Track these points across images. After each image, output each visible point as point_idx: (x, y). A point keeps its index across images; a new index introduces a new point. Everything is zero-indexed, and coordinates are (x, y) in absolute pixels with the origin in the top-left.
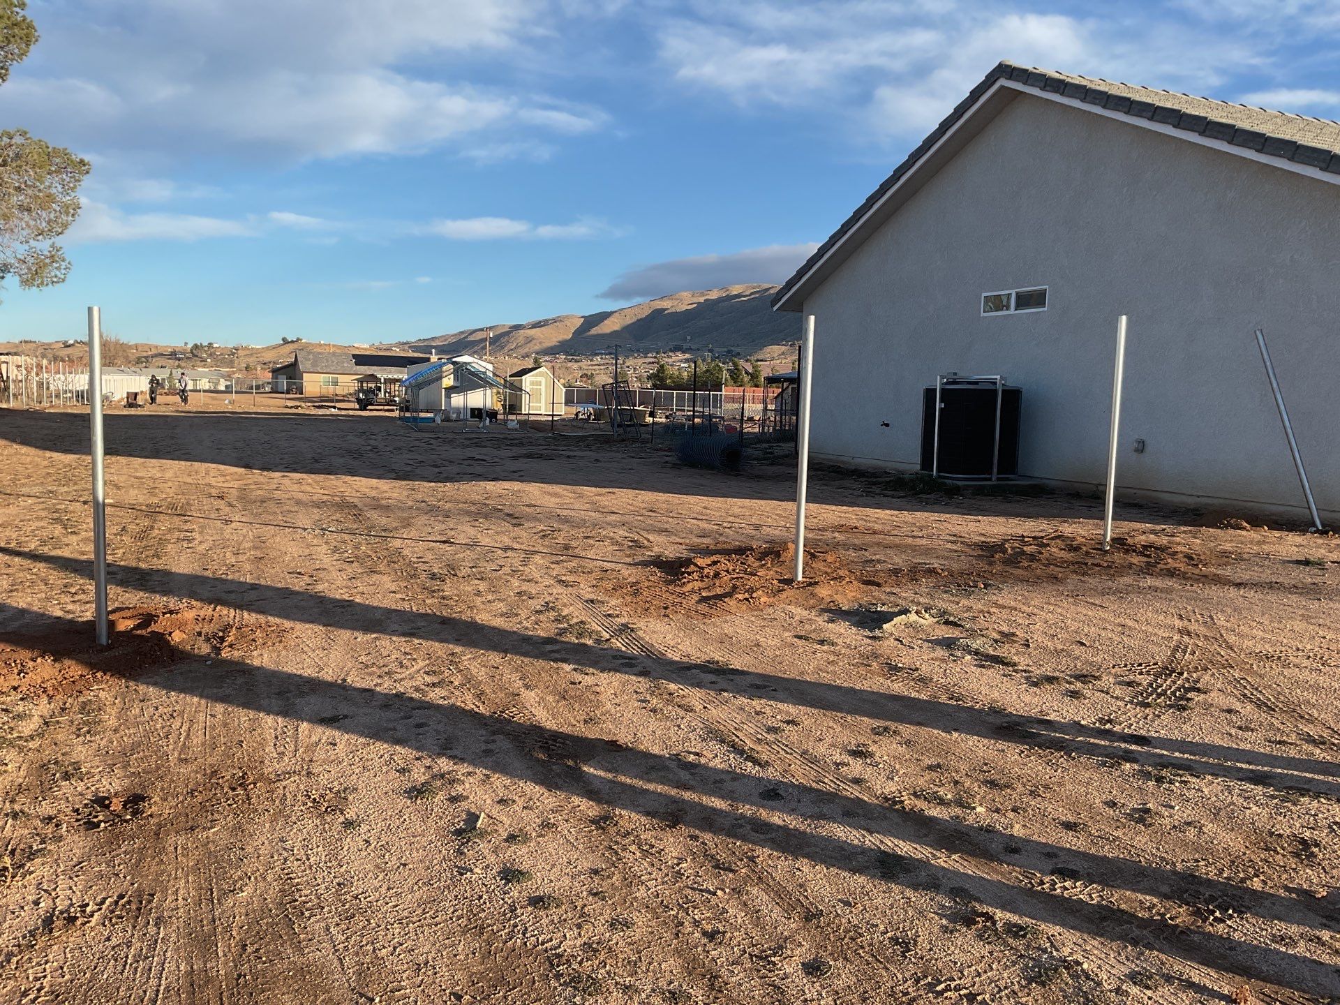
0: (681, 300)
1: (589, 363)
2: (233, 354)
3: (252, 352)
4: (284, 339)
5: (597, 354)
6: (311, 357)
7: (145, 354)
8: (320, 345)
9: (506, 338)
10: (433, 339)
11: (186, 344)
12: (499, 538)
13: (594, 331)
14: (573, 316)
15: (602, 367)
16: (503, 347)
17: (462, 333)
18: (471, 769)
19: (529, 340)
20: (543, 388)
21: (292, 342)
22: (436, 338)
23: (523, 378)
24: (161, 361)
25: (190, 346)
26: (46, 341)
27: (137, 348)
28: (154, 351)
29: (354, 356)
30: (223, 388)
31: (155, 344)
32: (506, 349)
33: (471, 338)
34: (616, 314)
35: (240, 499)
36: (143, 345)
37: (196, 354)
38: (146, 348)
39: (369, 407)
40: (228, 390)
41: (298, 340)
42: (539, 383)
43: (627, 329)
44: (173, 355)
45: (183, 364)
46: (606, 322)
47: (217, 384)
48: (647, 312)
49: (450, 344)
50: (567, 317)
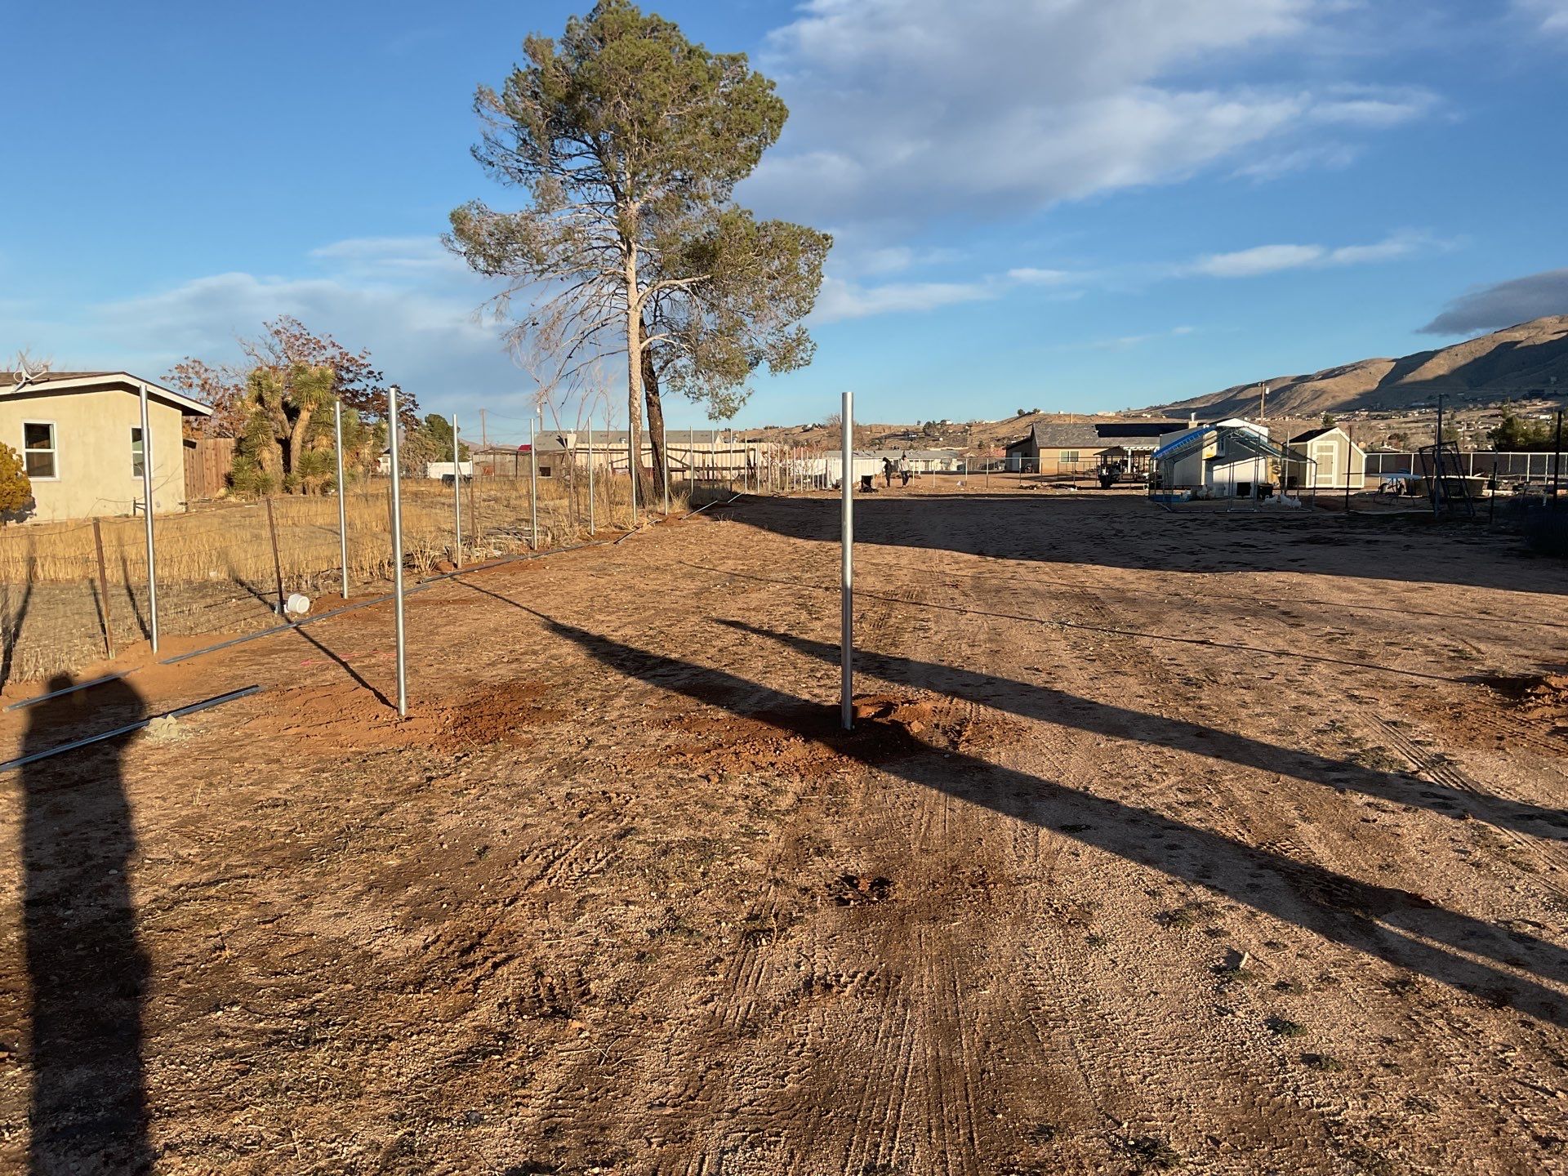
0: (1543, 328)
1: (1402, 419)
2: (966, 431)
3: (986, 428)
4: (1020, 412)
5: (1414, 408)
6: (1049, 430)
7: (879, 435)
8: (1060, 416)
9: (1287, 393)
10: (1193, 400)
11: (919, 423)
12: (1271, 641)
13: (1410, 378)
14: (1381, 360)
15: (1421, 425)
16: (1282, 406)
17: (1229, 391)
18: (1233, 903)
19: (1318, 394)
20: (1335, 454)
21: (1029, 414)
22: (1196, 399)
23: (1309, 443)
24: (894, 442)
25: (922, 425)
26: (787, 426)
27: (870, 428)
28: (887, 432)
29: (1098, 427)
30: (954, 468)
31: (889, 424)
32: (1286, 408)
33: (1241, 396)
34: (1441, 354)
35: (973, 587)
36: (877, 426)
37: (927, 434)
38: (880, 429)
39: (1113, 485)
40: (960, 470)
41: (1036, 411)
42: (1331, 449)
43: (1458, 373)
44: (906, 435)
45: (915, 445)
46: (1428, 365)
47: (949, 464)
48: (1490, 347)
49: (1213, 405)
50: (1372, 362)
